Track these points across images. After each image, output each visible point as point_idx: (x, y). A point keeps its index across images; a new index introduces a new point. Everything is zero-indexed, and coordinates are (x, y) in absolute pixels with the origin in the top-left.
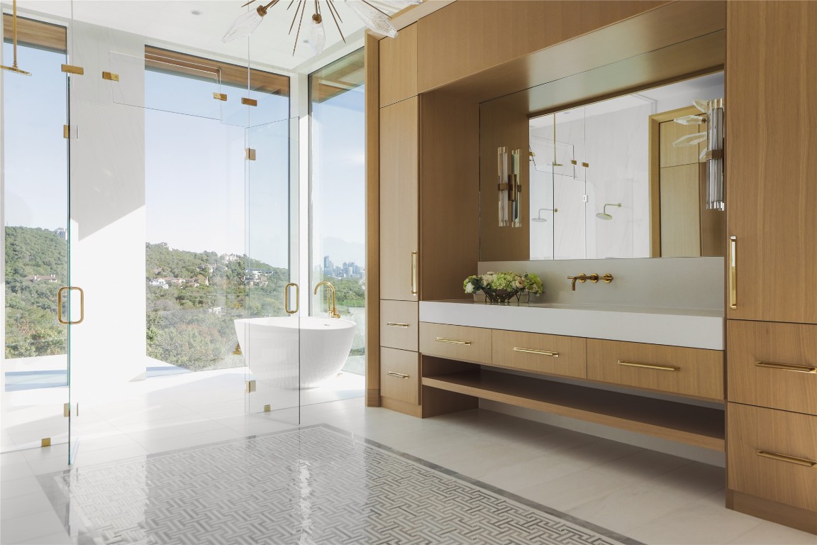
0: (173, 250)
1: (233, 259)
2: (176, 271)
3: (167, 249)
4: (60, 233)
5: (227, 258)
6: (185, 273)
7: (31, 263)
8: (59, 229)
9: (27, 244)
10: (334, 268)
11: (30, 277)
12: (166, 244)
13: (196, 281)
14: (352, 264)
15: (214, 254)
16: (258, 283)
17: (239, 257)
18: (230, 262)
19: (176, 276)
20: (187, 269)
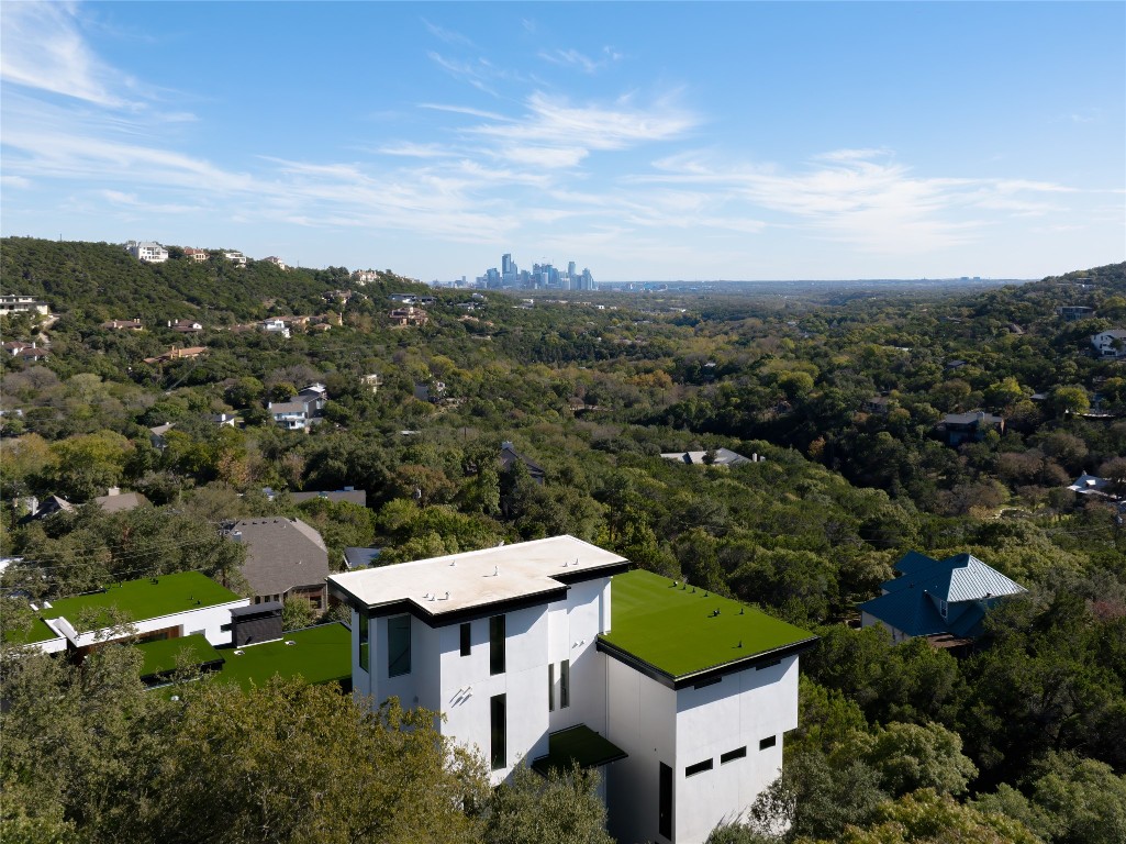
0: (286, 266)
1: (372, 278)
2: (297, 305)
3: (278, 267)
4: (132, 249)
5: (364, 277)
6: (308, 307)
7: (100, 298)
8: (130, 242)
9: (92, 269)
10: (519, 272)
11: (107, 324)
12: (276, 259)
13: (325, 321)
14: (547, 268)
15: (343, 271)
16: (414, 320)
17: (379, 273)
18: (368, 284)
19: (296, 313)
20: (310, 301)
